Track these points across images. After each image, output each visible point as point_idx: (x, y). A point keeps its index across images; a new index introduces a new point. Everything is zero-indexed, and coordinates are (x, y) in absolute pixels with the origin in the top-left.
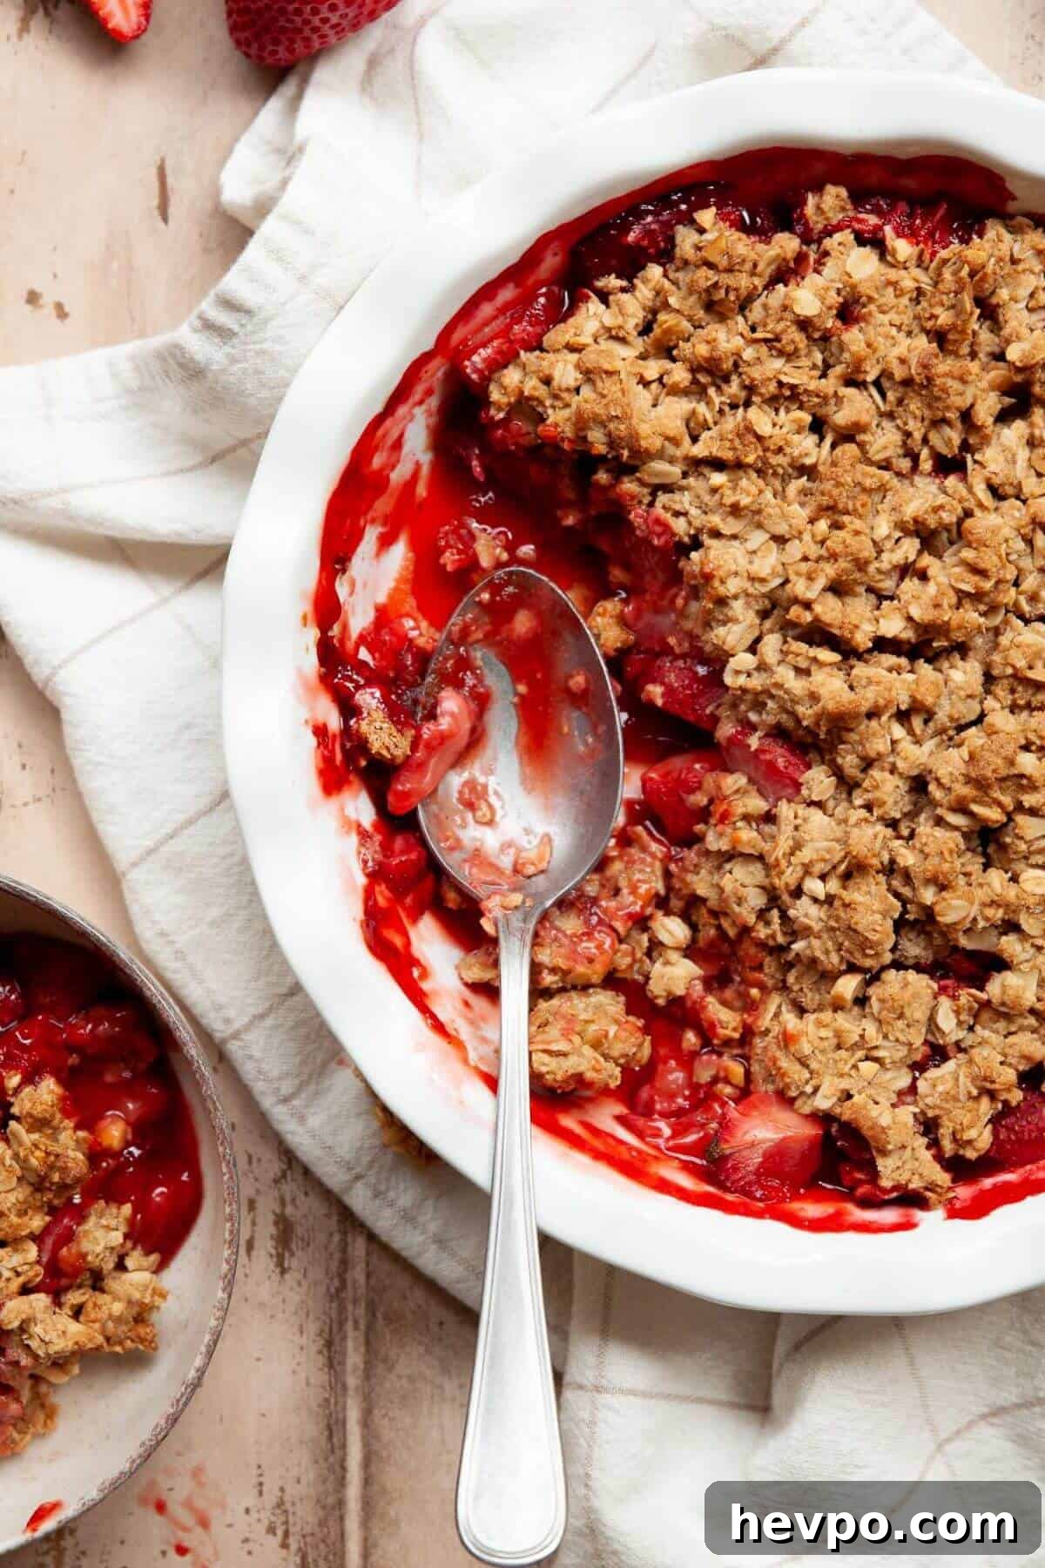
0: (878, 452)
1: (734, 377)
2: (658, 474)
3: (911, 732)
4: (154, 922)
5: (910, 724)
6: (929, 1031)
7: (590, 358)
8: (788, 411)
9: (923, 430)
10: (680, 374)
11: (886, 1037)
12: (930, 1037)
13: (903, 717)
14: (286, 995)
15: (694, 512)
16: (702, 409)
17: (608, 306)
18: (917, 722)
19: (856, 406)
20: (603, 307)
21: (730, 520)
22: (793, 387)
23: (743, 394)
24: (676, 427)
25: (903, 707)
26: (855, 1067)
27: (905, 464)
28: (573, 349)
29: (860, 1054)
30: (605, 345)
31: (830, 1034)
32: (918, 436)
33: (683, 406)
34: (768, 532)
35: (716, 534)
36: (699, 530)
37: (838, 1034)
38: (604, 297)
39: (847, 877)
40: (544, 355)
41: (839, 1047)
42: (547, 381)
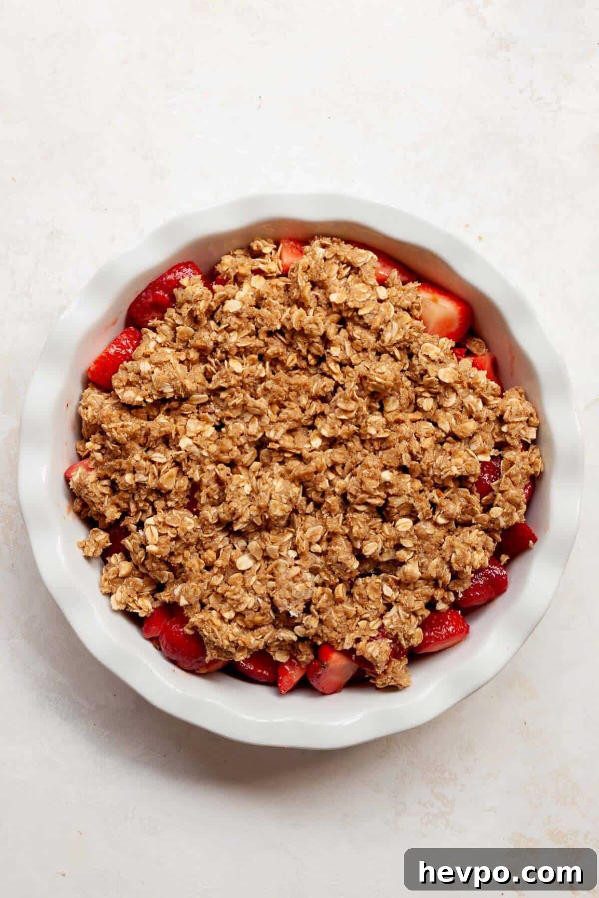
0: (290, 363)
1: (217, 349)
2: (197, 400)
3: (337, 474)
5: (336, 471)
6: (384, 599)
7: (156, 358)
8: (246, 356)
9: (306, 348)
10: (194, 355)
11: (366, 609)
12: (385, 602)
13: (332, 469)
15: (217, 411)
16: (208, 366)
17: (157, 333)
18: (339, 469)
19: (275, 347)
20: (155, 334)
21: (234, 411)
22: (244, 348)
23: (224, 355)
24: (200, 378)
25: (330, 465)
26: (357, 625)
27: (303, 364)
28: (147, 356)
29: (358, 619)
30: (160, 350)
31: (343, 614)
32: (304, 352)
33: (201, 368)
34: (251, 413)
35: (229, 418)
36: (222, 418)
37: (346, 613)
38: (154, 329)
39: (329, 540)
40: (134, 362)
41: (348, 619)
42: (138, 373)
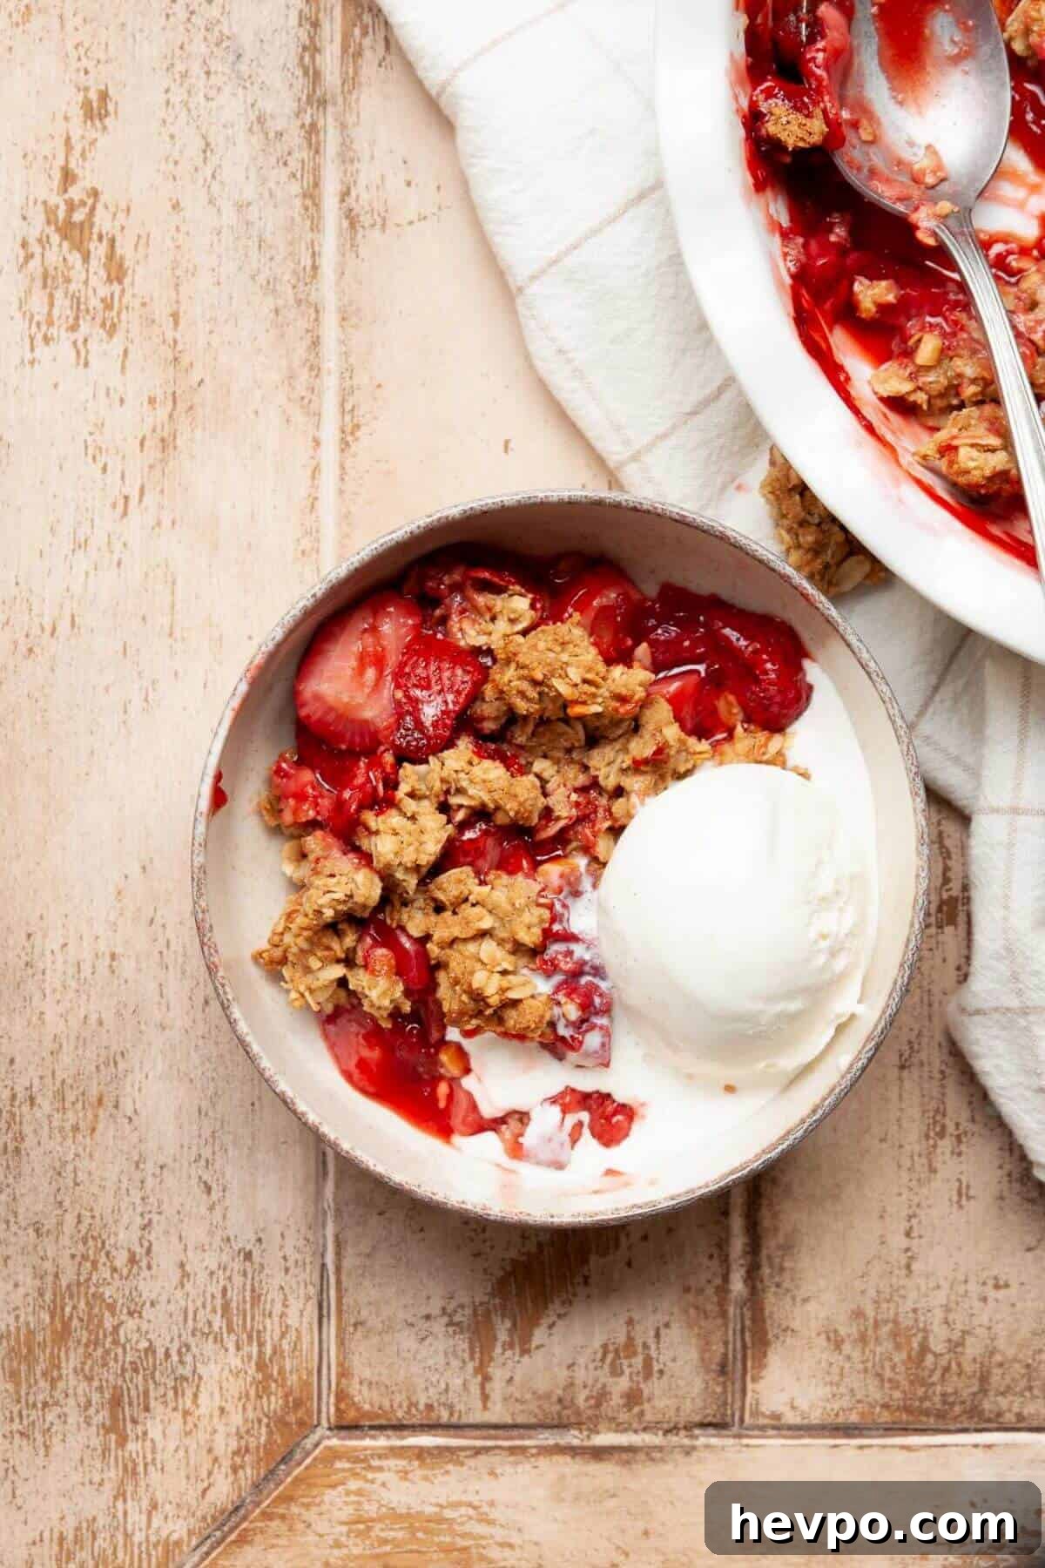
4: (553, 340)
14: (688, 414)
